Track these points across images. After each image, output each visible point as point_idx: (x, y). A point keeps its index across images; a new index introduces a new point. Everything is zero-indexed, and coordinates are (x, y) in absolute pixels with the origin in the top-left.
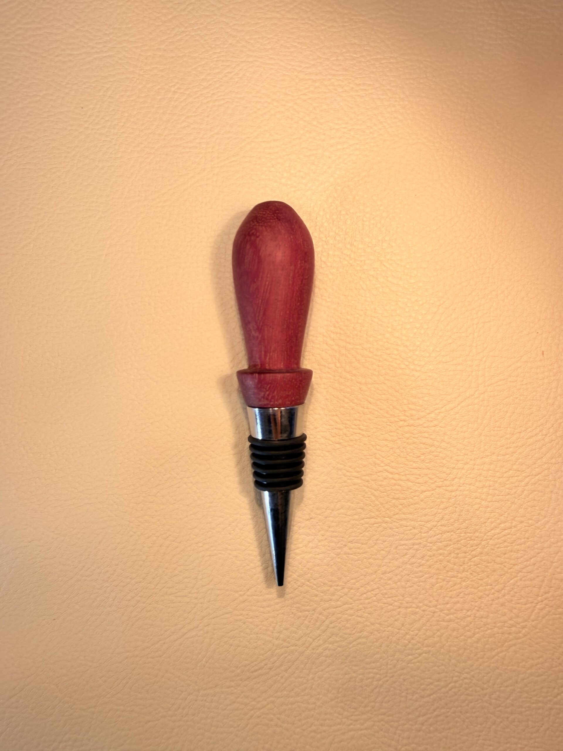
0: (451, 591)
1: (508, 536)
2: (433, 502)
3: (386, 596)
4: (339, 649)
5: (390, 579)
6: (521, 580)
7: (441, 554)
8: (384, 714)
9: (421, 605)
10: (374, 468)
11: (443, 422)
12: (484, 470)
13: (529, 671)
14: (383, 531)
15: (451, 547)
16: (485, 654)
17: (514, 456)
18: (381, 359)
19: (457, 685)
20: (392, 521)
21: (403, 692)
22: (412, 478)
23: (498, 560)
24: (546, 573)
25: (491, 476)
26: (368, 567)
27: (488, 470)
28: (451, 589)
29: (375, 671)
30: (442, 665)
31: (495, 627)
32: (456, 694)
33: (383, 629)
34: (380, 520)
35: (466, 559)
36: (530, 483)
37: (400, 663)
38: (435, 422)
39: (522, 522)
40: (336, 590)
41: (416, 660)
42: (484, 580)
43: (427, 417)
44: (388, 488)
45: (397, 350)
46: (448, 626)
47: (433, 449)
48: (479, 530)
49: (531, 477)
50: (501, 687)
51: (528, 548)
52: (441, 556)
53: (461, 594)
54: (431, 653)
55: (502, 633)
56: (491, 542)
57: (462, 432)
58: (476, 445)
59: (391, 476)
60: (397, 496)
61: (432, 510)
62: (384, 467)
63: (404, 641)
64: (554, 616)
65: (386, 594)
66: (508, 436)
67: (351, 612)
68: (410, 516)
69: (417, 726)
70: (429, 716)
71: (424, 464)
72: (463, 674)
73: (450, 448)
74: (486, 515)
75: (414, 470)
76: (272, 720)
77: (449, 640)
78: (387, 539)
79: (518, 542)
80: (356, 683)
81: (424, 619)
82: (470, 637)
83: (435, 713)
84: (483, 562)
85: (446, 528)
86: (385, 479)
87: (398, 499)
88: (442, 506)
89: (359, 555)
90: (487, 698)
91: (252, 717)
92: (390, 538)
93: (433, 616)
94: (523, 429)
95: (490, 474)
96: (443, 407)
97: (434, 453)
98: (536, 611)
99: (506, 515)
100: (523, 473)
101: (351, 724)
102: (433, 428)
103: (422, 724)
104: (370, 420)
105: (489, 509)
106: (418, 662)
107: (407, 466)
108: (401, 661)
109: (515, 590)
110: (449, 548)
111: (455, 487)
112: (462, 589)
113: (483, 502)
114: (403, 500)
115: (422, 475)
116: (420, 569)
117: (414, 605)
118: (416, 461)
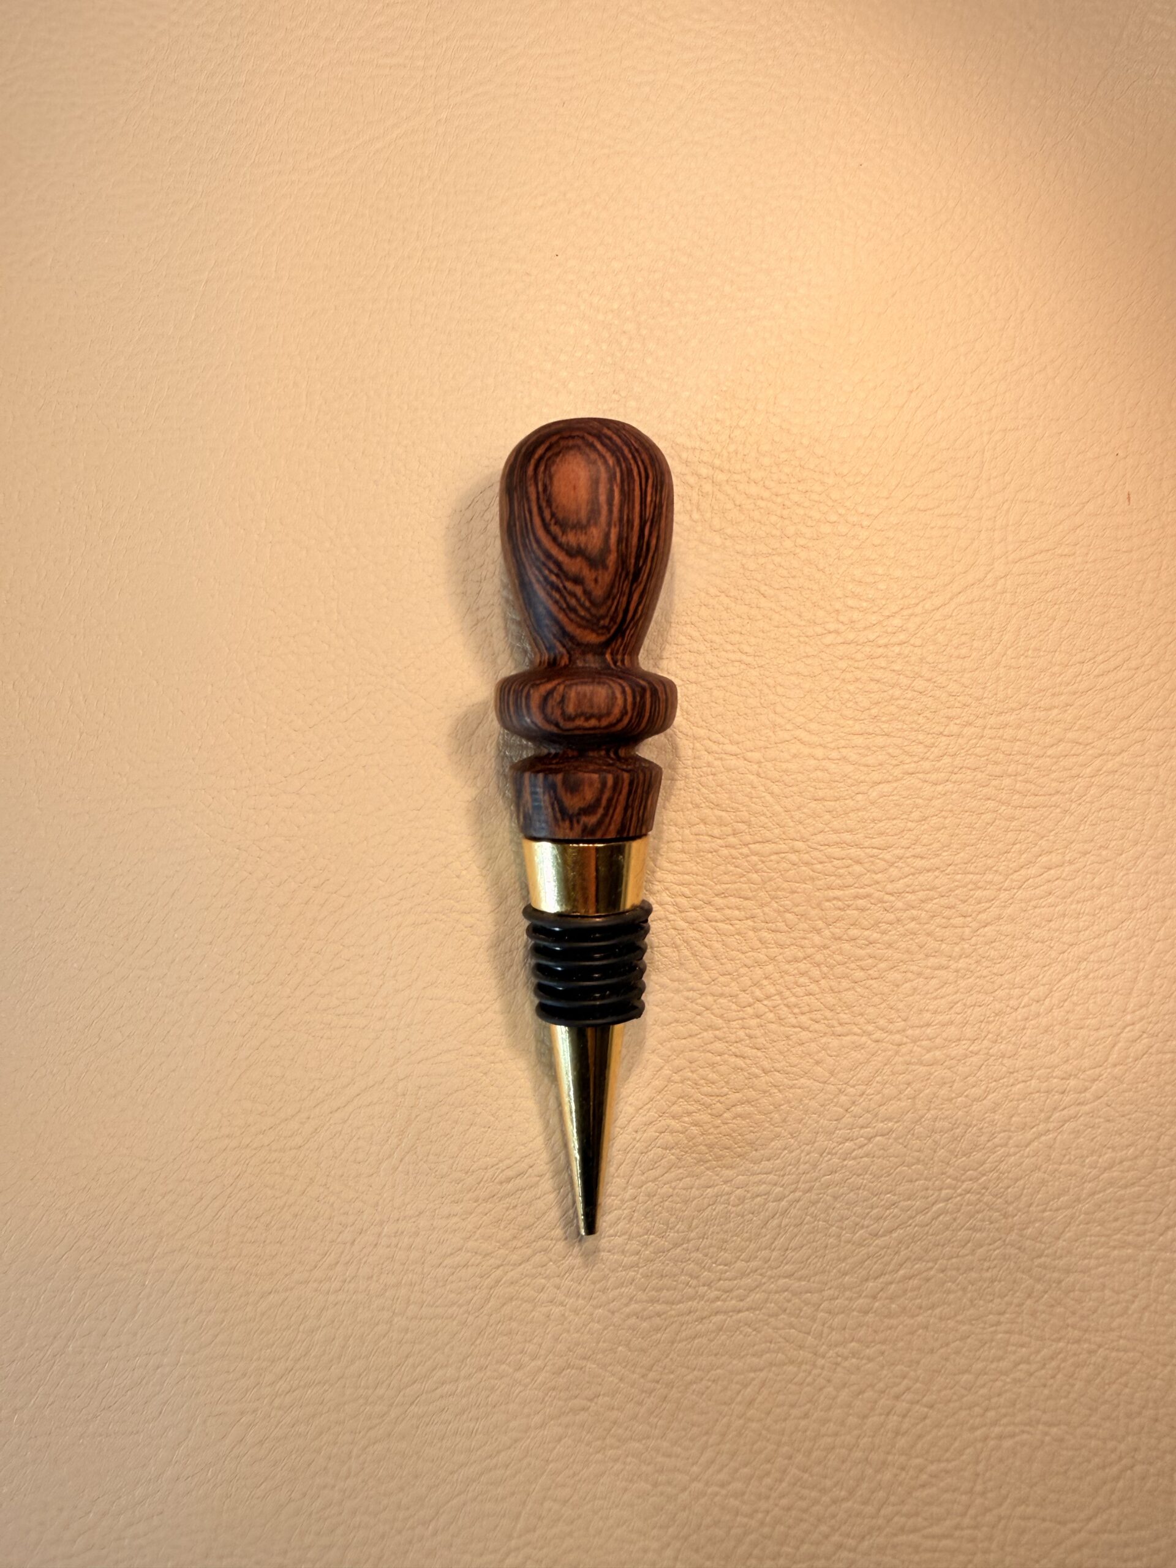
0: (936, 998)
1: (1056, 882)
2: (896, 805)
3: (796, 1010)
4: (695, 1130)
5: (802, 974)
6: (1086, 976)
7: (913, 919)
8: (790, 1276)
9: (870, 1028)
10: (771, 734)
11: (918, 635)
12: (1005, 740)
13: (1105, 1175)
14: (790, 869)
15: (936, 904)
16: (1010, 1138)
17: (1069, 712)
18: (787, 503)
19: (950, 1206)
20: (810, 847)
21: (832, 1226)
22: (853, 756)
23: (1036, 933)
24: (1142, 965)
25: (1019, 753)
26: (756, 947)
27: (1015, 740)
28: (935, 994)
29: (771, 1176)
30: (918, 1161)
31: (1032, 1077)
32: (947, 1228)
33: (790, 1083)
34: (784, 846)
35: (967, 930)
36: (1104, 769)
37: (826, 1159)
38: (902, 637)
39: (1085, 853)
40: (687, 999)
41: (860, 1152)
42: (1007, 977)
43: (885, 623)
44: (800, 777)
45: (822, 483)
46: (931, 1074)
47: (897, 692)
48: (994, 869)
49: (1104, 757)
50: (1044, 1211)
51: (1101, 909)
52: (914, 923)
53: (959, 1004)
54: (894, 1135)
55: (1048, 1092)
56: (1020, 894)
57: (958, 657)
58: (989, 684)
59: (806, 751)
60: (821, 794)
61: (895, 822)
62: (793, 732)
63: (835, 1108)
64: (1160, 1055)
65: (796, 1005)
66: (1056, 669)
67: (719, 1046)
68: (847, 837)
69: (861, 1301)
70: (887, 1278)
71: (879, 724)
72: (963, 1182)
73: (931, 691)
74: (1008, 836)
75: (855, 737)
76: (542, 1289)
77: (933, 1106)
78: (798, 888)
79: (1078, 896)
80: (730, 1207)
81: (880, 1059)
82: (977, 1100)
83: (901, 1272)
84: (1002, 938)
85: (923, 861)
86: (795, 756)
87: (823, 799)
88: (916, 815)
89: (738, 922)
90: (1013, 1236)
91: (498, 1282)
92: (804, 885)
93: (897, 1053)
94: (1089, 655)
95: (1016, 748)
96: (918, 604)
97: (899, 702)
98: (1120, 1045)
99: (1051, 838)
100: (1088, 747)
101: (718, 1298)
102: (897, 649)
103: (874, 1297)
104: (763, 632)
105: (1013, 824)
106: (867, 1155)
107: (842, 729)
108: (829, 1153)
109: (1075, 998)
110: (930, 906)
111: (943, 775)
112: (958, 995)
113: (1004, 808)
114: (832, 803)
115: (874, 748)
116: (868, 951)
117: (856, 1029)
118: (862, 718)
